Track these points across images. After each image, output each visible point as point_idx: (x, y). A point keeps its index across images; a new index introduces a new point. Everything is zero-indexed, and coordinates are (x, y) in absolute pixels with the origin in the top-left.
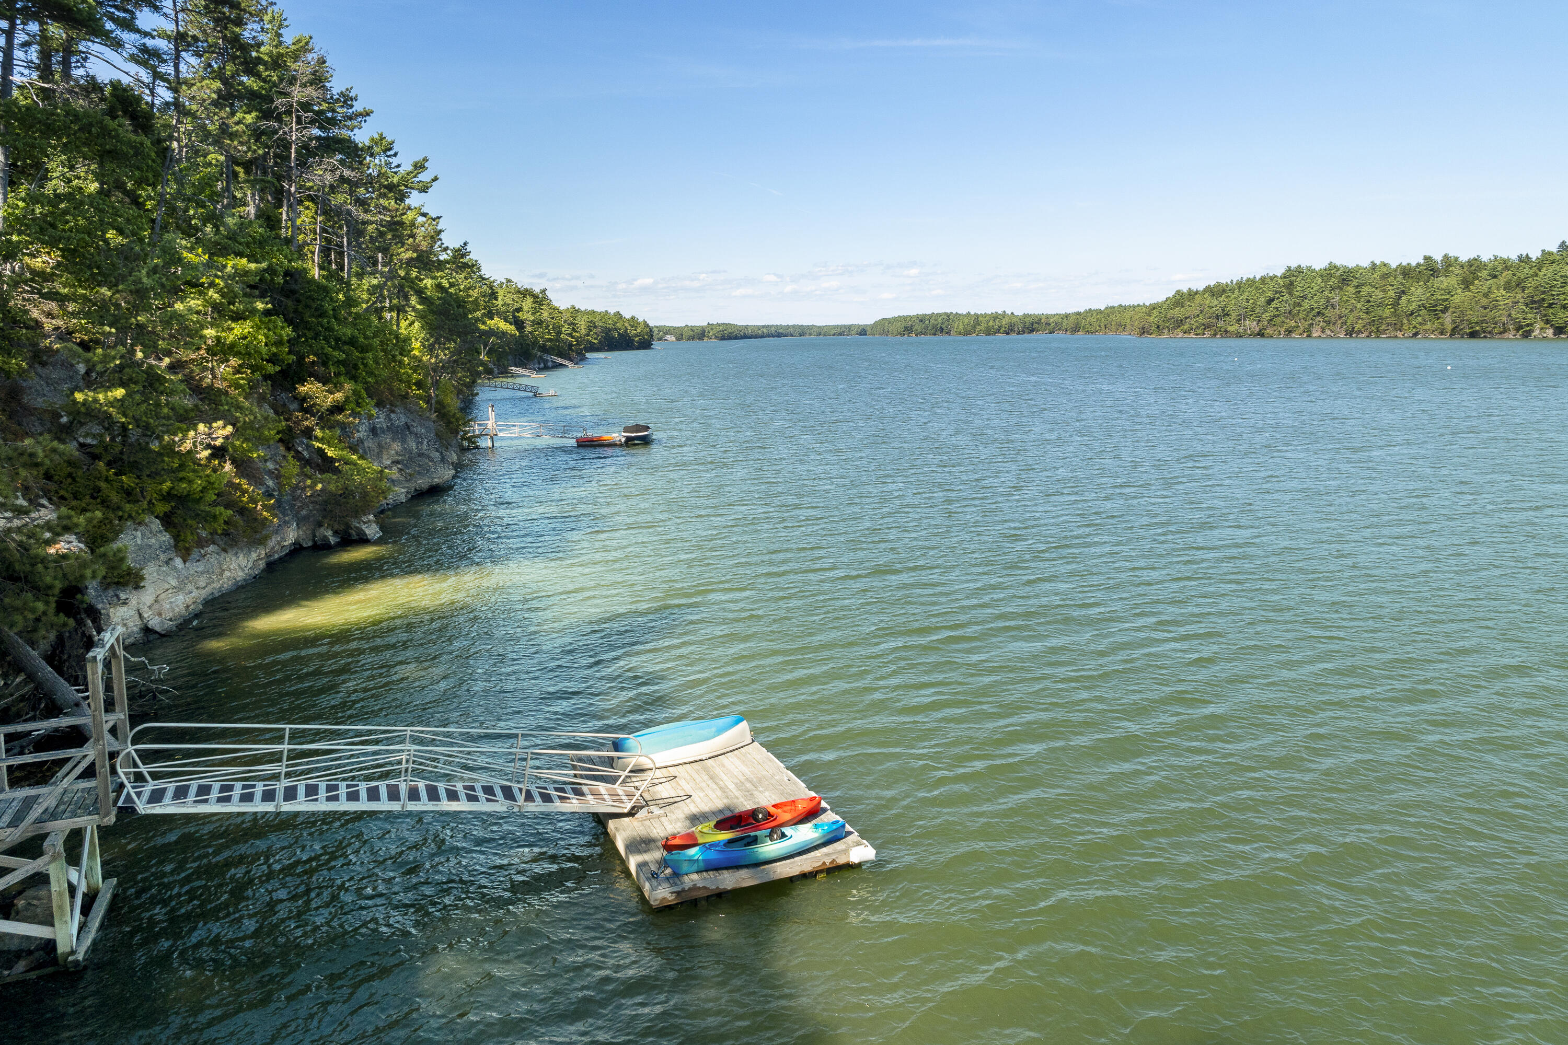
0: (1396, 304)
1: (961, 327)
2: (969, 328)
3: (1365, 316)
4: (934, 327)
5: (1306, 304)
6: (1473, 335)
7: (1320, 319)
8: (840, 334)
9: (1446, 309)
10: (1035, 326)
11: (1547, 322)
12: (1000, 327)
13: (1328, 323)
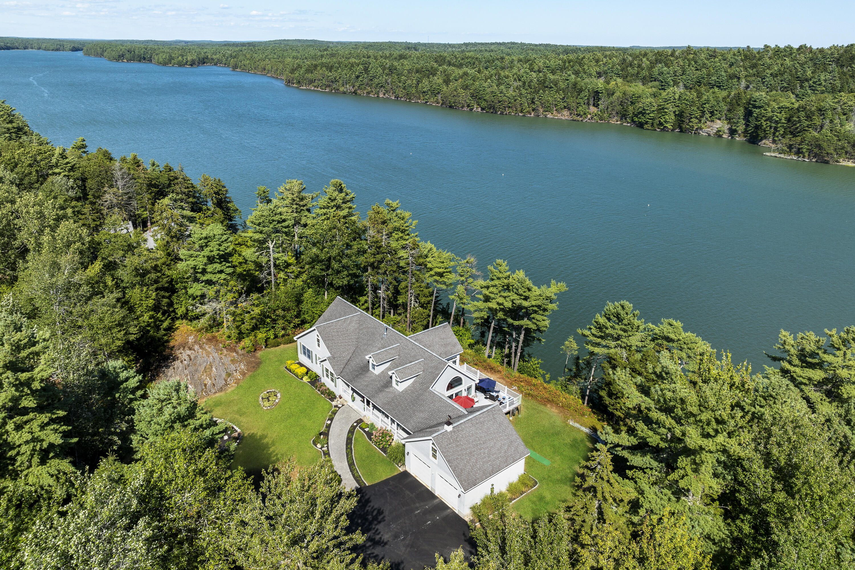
0: (416, 87)
1: (161, 60)
2: (166, 61)
3: (404, 91)
4: (139, 56)
5: (376, 81)
6: (451, 107)
7: (382, 88)
8: (57, 50)
9: (439, 93)
10: (205, 60)
11: (478, 105)
12: (187, 62)
13: (387, 91)
